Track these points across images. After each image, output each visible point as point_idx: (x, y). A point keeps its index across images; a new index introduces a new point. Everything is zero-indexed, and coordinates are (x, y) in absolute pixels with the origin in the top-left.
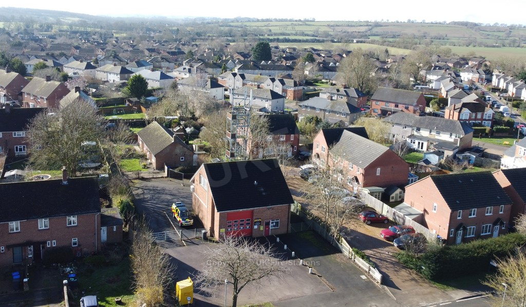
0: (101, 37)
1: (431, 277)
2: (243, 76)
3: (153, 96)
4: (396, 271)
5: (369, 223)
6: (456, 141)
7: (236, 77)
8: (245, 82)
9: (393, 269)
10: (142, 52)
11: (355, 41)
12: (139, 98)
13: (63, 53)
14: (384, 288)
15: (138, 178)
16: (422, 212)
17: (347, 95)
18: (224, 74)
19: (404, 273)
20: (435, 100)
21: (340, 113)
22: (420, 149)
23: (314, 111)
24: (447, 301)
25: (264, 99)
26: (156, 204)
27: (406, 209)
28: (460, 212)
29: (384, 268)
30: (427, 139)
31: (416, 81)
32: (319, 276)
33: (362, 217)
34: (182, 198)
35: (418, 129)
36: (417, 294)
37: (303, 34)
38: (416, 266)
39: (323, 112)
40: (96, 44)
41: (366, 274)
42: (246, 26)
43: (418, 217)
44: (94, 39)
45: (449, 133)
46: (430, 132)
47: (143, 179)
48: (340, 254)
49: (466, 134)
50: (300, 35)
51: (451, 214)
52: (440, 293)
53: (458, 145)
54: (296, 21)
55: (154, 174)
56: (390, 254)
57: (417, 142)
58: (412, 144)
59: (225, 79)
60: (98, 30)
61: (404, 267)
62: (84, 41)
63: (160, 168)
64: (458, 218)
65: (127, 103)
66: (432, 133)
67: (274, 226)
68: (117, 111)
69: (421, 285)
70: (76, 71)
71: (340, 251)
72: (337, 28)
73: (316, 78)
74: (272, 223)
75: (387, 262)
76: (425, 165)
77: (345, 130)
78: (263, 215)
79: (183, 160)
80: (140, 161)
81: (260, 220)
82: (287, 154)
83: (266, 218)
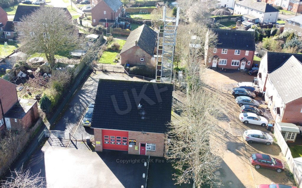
5: (258, 167)
15: (102, 71)
23: (297, 27)
47: (105, 71)
55: (116, 69)
63: (124, 64)
65: (157, 5)
67: (149, 148)
68: (143, 11)
77: (293, 56)
78: (137, 137)
79: (143, 61)
80: (118, 56)
81: (135, 141)
82: (239, 67)
83: (141, 141)
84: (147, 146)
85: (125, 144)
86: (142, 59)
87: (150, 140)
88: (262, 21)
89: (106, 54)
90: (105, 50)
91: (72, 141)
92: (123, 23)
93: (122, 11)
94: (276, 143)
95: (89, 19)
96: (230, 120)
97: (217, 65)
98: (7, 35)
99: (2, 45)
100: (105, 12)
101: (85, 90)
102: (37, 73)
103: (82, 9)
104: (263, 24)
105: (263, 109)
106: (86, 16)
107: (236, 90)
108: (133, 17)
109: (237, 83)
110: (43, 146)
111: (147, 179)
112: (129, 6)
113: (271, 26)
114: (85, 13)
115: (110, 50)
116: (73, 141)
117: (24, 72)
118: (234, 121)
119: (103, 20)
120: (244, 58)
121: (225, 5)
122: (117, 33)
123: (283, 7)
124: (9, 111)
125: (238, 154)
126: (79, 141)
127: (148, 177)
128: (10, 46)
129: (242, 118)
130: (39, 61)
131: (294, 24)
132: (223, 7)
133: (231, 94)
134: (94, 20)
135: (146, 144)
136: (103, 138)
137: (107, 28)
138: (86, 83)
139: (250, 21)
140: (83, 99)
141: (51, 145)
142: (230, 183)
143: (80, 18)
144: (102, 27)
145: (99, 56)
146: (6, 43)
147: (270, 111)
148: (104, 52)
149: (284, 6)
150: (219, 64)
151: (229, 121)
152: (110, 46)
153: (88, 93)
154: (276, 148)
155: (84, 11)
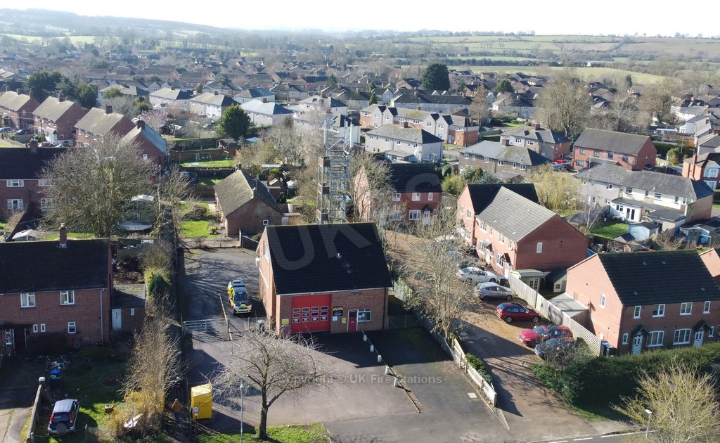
0: (222, 57)
1: (573, 400)
2: (394, 111)
3: (257, 136)
4: (525, 389)
5: (509, 320)
6: (683, 207)
7: (385, 112)
8: (397, 119)
9: (521, 387)
10: (269, 77)
11: (589, 64)
12: (236, 139)
13: (157, 77)
14: (497, 413)
15: (200, 248)
16: (587, 308)
17: (540, 139)
18: (369, 107)
19: (536, 393)
20: (675, 149)
21: (518, 165)
22: (630, 219)
23: (480, 161)
24: (587, 435)
25: (412, 142)
26: (212, 282)
27: (566, 303)
28: (638, 309)
29: (510, 384)
30: (641, 205)
31: (661, 121)
32: (406, 391)
33: (499, 311)
34: (251, 275)
35: (629, 190)
36: (545, 423)
37: (515, 54)
38: (556, 383)
39: (494, 163)
40: (211, 66)
41: (477, 391)
42: (433, 42)
43: (580, 314)
44: (211, 59)
45: (674, 197)
46: (647, 194)
47: (206, 249)
48: (449, 362)
49: (698, 198)
50: (510, 56)
51: (623, 311)
52: (580, 424)
53: (685, 214)
54: (507, 35)
55: (222, 243)
56: (525, 365)
57: (625, 209)
58: (619, 211)
59: (369, 115)
60: (220, 47)
61: (539, 385)
62: (196, 62)
63: (233, 234)
64: (635, 317)
65: (220, 146)
66: (649, 196)
67: (362, 318)
68: (201, 155)
69: (555, 412)
70: (165, 102)
71: (451, 358)
72: (566, 45)
73: (507, 115)
74: (360, 314)
75: (516, 376)
76: (624, 241)
77: (502, 187)
78: (345, 301)
79: (267, 224)
80: (210, 225)
81: (342, 309)
82: (422, 221)
83: (351, 306)
85: (324, 318)
86: (265, 222)
88: (420, 159)
89: (189, 224)
90: (183, 219)
94: (518, 297)
101: (196, 275)
110: (191, 344)
113: (438, 165)
115: (191, 218)
120: (427, 205)
126: (245, 332)
129: (462, 275)
131: (474, 157)
135: (358, 312)
136: (292, 313)
138: (187, 266)
139: (402, 160)
141: (203, 342)
142: (485, 340)
147: (491, 267)
148: (184, 222)
149: (442, 135)
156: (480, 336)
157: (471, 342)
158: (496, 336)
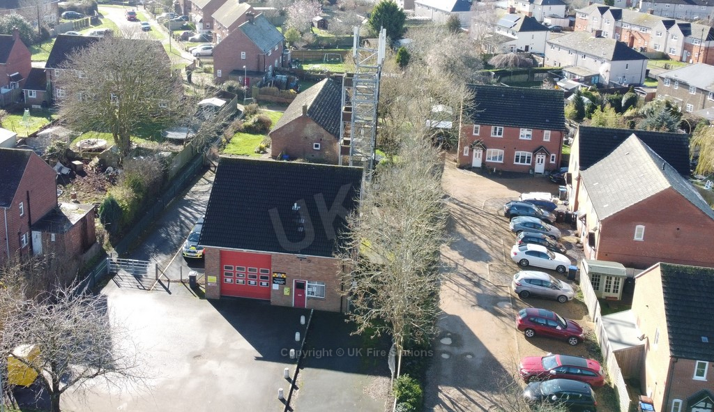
2: (617, 15)
5: (530, 333)
7: (605, 15)
16: (644, 342)
18: (588, 8)
23: (684, 90)
27: (620, 326)
28: (702, 366)
32: (288, 408)
48: (385, 380)
64: (696, 378)
67: (312, 292)
68: (330, 57)
77: (633, 134)
78: (289, 267)
79: (319, 149)
80: (265, 141)
81: (285, 277)
82: (532, 167)
83: (297, 275)
84: (309, 286)
85: (264, 284)
86: (317, 146)
87: (314, 273)
88: (606, 81)
90: (239, 131)
91: (159, 281)
92: (284, 78)
93: (283, 55)
94: (582, 300)
95: (206, 71)
96: (493, 259)
97: (484, 163)
98: (29, 96)
99: (19, 117)
100: (243, 55)
101: (193, 200)
102: (92, 168)
103: (193, 52)
104: (608, 86)
105: (569, 245)
106: (201, 65)
107: (513, 206)
108: (306, 67)
109: (519, 194)
110: (103, 287)
111: (304, 344)
112: (300, 45)
113: (624, 91)
114: (198, 59)
115: (250, 130)
116: (163, 282)
117: (65, 164)
118: (501, 261)
119: (237, 72)
120: (541, 147)
121: (527, 48)
122: (268, 98)
123: (670, 54)
124: (40, 220)
125: (497, 314)
126: (175, 281)
127: (305, 341)
128: (34, 118)
129: (516, 254)
130: (95, 146)
131: (677, 84)
132: (522, 51)
133: (503, 215)
134: (219, 72)
135: (307, 284)
136: (222, 271)
137: (245, 88)
138: (193, 189)
139: (578, 81)
140: (188, 214)
141: (119, 286)
142: (469, 357)
143: (190, 70)
144: (236, 84)
145: (224, 140)
146: (27, 111)
147: (583, 247)
148: (237, 135)
149: (673, 52)
150: (487, 160)
151: (490, 260)
152: (251, 122)
153: (199, 205)
154: (579, 307)
155: (199, 56)
156: (466, 349)
157: (445, 356)
158: (491, 354)
